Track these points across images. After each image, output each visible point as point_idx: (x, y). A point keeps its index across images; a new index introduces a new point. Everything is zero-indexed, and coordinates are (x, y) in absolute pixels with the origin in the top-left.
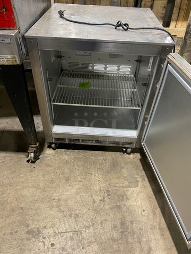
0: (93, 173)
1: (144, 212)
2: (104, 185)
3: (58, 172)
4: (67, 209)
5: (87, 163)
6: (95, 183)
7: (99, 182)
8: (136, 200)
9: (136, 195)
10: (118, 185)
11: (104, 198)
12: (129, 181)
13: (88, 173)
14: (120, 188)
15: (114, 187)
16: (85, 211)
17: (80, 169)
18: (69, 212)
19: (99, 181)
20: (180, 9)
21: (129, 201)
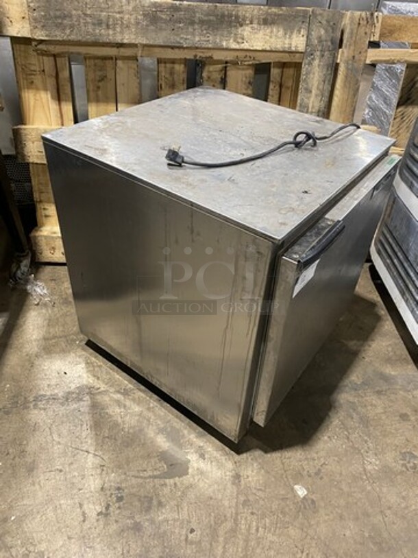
1: (192, 535)
2: (113, 475)
3: (11, 451)
4: (19, 542)
5: (82, 425)
8: (178, 506)
9: (180, 493)
10: (146, 474)
11: (108, 507)
12: (169, 464)
13: (81, 450)
14: (147, 481)
15: (134, 479)
16: (61, 543)
17: (62, 442)
18: (24, 549)
19: (104, 466)
20: (281, 86)
21: (164, 511)
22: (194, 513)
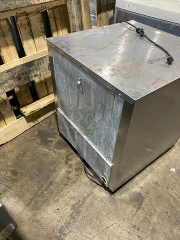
0: (108, 225)
2: (126, 224)
5: (93, 221)
6: (120, 231)
7: (121, 227)
9: (150, 206)
10: (134, 212)
12: (136, 200)
13: (105, 230)
14: (137, 213)
15: (133, 218)
17: (94, 235)
19: (119, 225)
20: (55, 18)
21: (153, 216)
22: (161, 207)
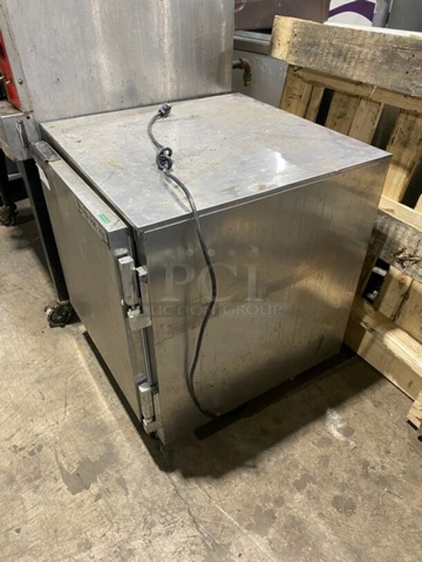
1: (14, 532)
2: (52, 435)
6: (49, 421)
8: (39, 504)
9: (52, 498)
11: (22, 449)
12: (79, 473)
13: (66, 400)
14: (55, 464)
15: (54, 452)
17: (68, 385)
19: (58, 424)
21: (31, 495)
22: (35, 522)
